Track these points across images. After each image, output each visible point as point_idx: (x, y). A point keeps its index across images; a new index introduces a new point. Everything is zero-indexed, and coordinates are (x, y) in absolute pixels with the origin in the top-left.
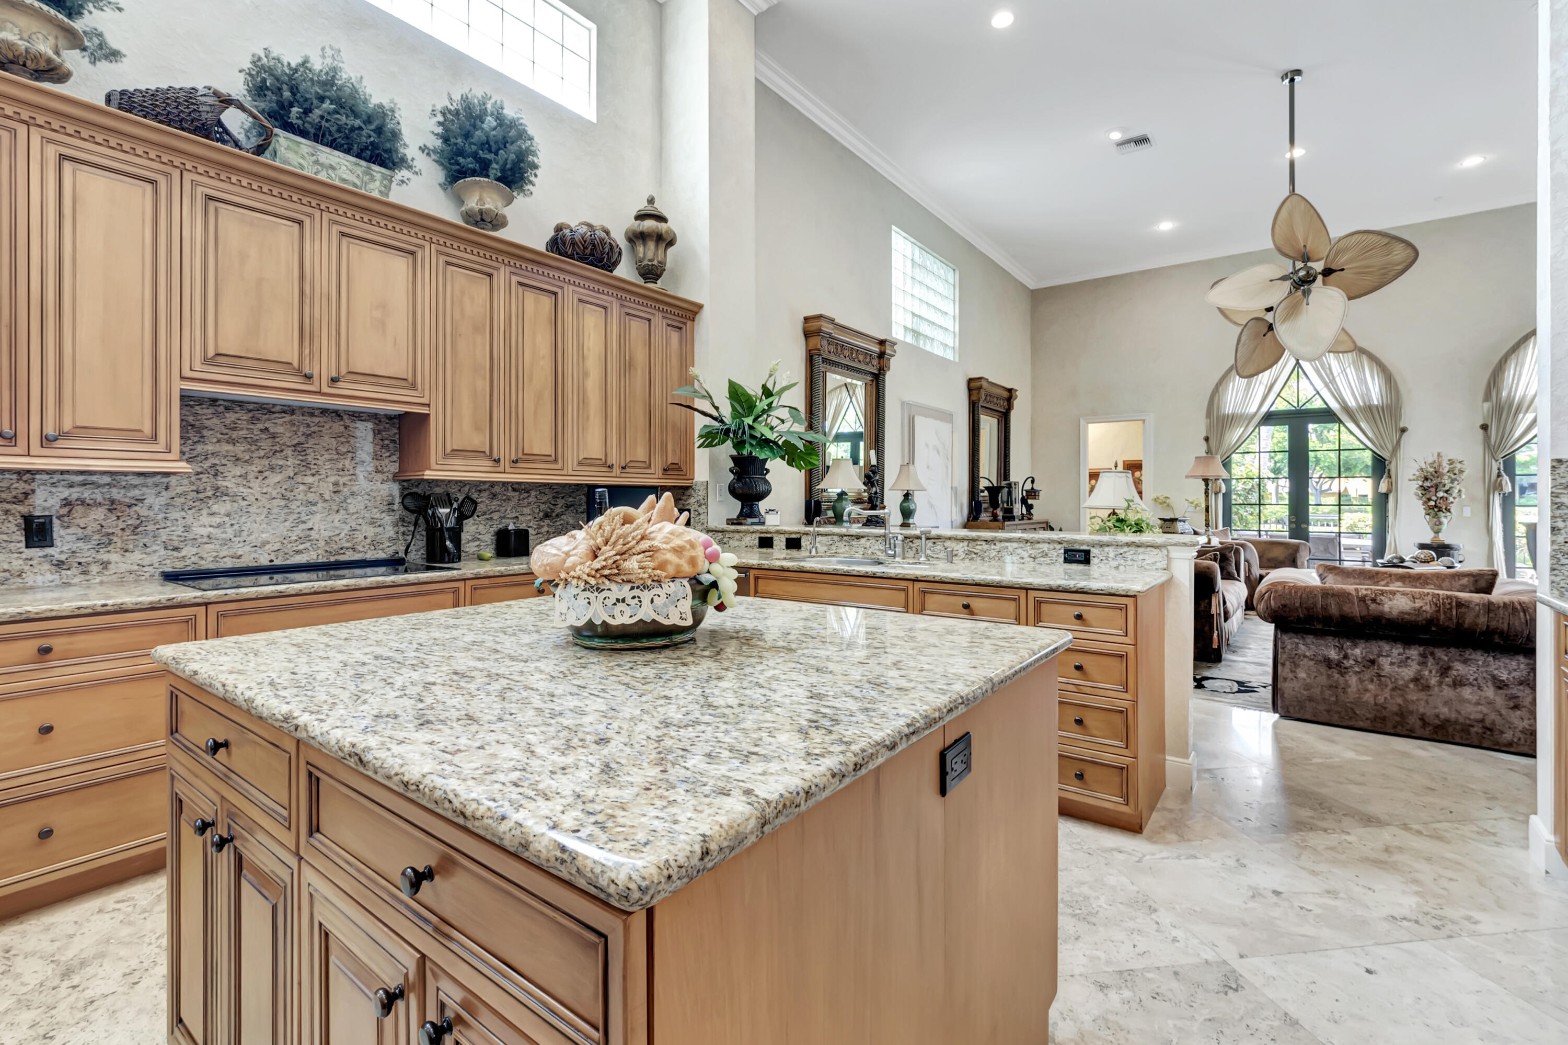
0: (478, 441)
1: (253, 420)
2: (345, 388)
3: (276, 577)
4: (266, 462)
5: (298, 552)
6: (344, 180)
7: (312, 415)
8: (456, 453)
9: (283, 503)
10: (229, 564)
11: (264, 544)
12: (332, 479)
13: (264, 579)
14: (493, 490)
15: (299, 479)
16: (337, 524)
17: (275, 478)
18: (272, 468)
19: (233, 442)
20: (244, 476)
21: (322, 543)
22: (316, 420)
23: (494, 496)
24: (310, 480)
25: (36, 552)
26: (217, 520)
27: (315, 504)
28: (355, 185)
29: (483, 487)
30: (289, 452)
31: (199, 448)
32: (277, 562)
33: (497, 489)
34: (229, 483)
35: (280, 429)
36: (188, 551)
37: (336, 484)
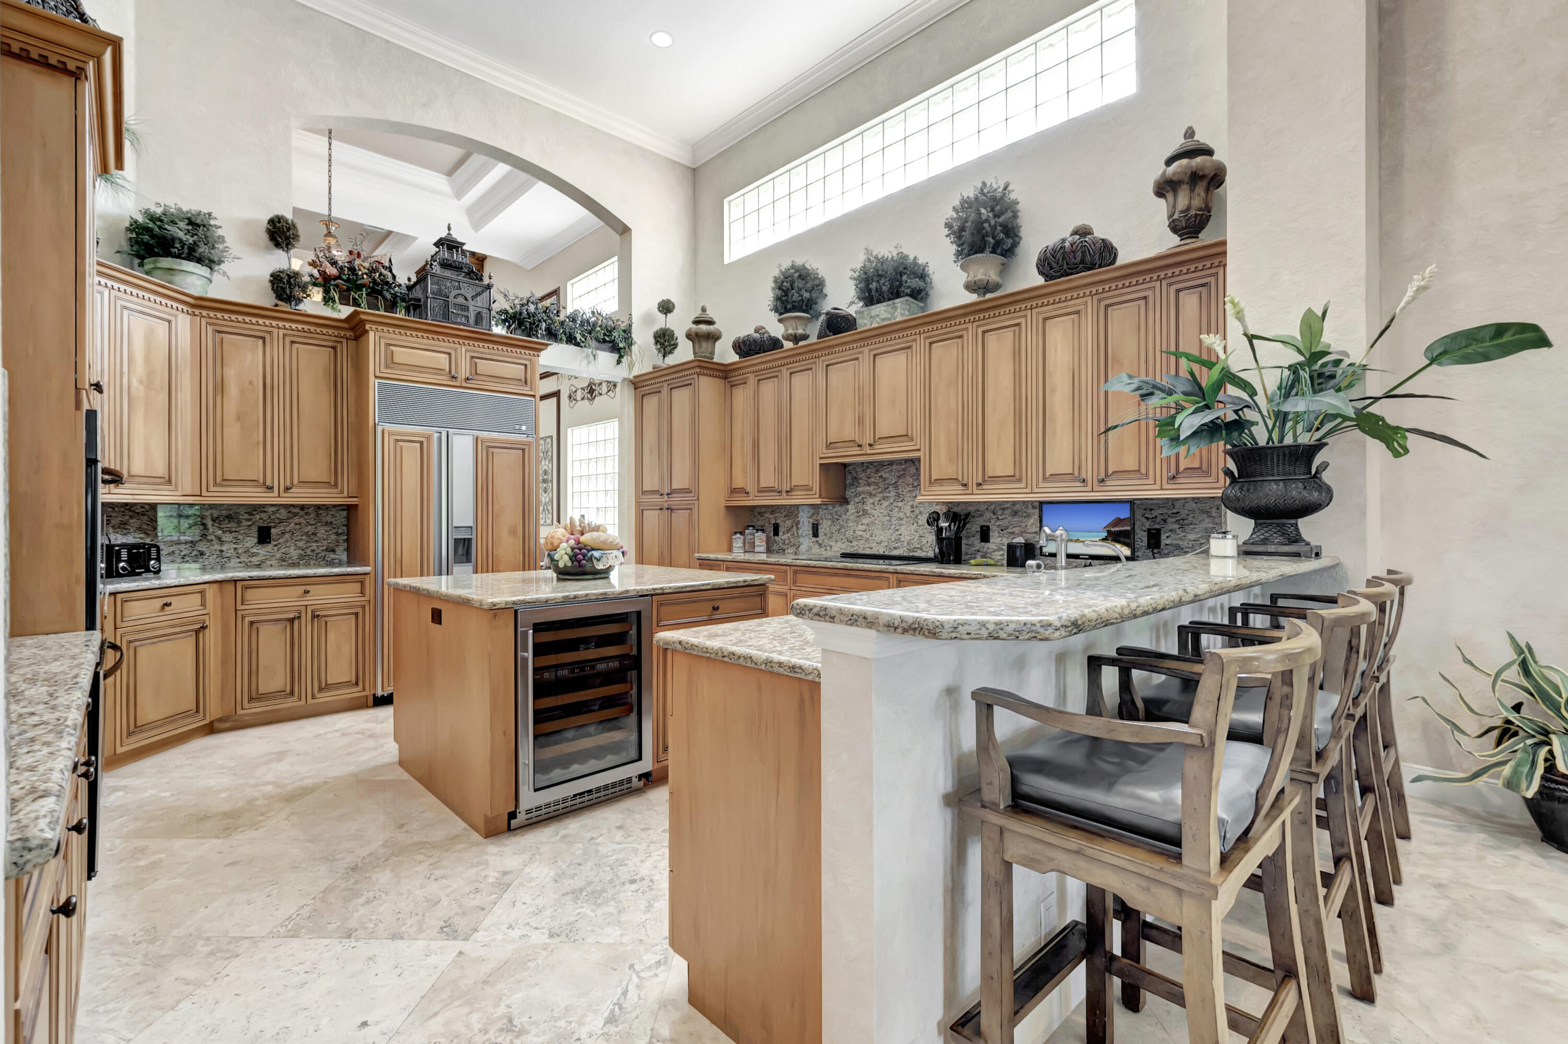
0: (950, 472)
1: (877, 471)
2: (879, 448)
3: (887, 562)
4: (881, 495)
5: (895, 548)
6: (883, 320)
7: (901, 464)
8: (939, 481)
9: (888, 518)
10: (868, 552)
11: (882, 542)
12: (910, 503)
13: (881, 562)
14: (1015, 508)
15: (895, 504)
16: (913, 532)
17: (886, 504)
18: (884, 498)
19: (869, 485)
20: (873, 504)
21: (906, 544)
22: (903, 467)
23: (1015, 513)
24: (900, 504)
25: (814, 539)
26: (864, 527)
27: (902, 519)
28: (890, 319)
29: (1005, 506)
30: (891, 488)
31: (859, 489)
32: (887, 553)
33: (1018, 507)
34: (868, 507)
35: (887, 475)
36: (855, 543)
37: (912, 506)
